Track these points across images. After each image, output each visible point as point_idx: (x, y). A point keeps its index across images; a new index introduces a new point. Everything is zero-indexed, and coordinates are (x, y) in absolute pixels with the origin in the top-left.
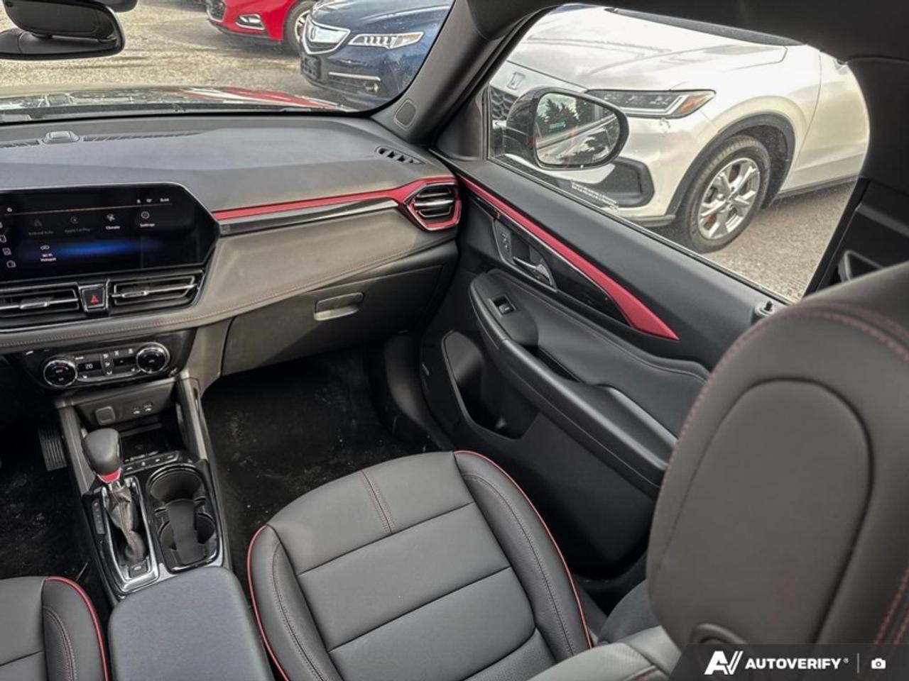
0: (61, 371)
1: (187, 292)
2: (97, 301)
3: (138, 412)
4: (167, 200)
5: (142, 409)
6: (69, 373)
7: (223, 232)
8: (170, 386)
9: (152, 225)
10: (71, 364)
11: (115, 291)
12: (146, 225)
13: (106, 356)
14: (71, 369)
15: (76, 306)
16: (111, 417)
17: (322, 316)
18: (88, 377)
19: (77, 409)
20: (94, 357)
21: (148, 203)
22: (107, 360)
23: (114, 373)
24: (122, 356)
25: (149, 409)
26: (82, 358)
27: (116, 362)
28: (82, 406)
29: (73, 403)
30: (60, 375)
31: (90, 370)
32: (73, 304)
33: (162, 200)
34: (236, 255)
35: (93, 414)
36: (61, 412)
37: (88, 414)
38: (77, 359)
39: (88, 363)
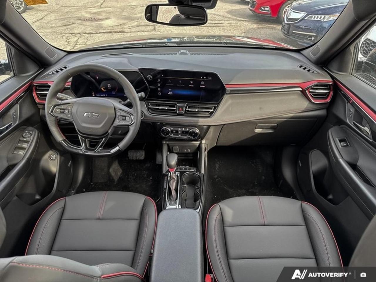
0: (166, 131)
1: (210, 112)
2: (181, 110)
3: (186, 151)
4: (211, 78)
5: (187, 150)
6: (168, 132)
7: (227, 92)
8: (198, 145)
9: (204, 87)
10: (169, 130)
11: (187, 108)
12: (202, 86)
13: (180, 129)
14: (169, 131)
15: (175, 111)
16: (177, 150)
17: (258, 131)
18: (173, 135)
19: (168, 145)
20: (176, 129)
21: (204, 79)
22: (180, 131)
23: (181, 136)
24: (185, 130)
25: (189, 151)
26: (173, 128)
27: (183, 132)
28: (170, 144)
29: (167, 143)
30: (165, 132)
31: (174, 133)
32: (174, 110)
33: (209, 78)
34: (230, 102)
35: (172, 148)
36: (163, 145)
37: (171, 148)
38: (171, 128)
39: (174, 130)
